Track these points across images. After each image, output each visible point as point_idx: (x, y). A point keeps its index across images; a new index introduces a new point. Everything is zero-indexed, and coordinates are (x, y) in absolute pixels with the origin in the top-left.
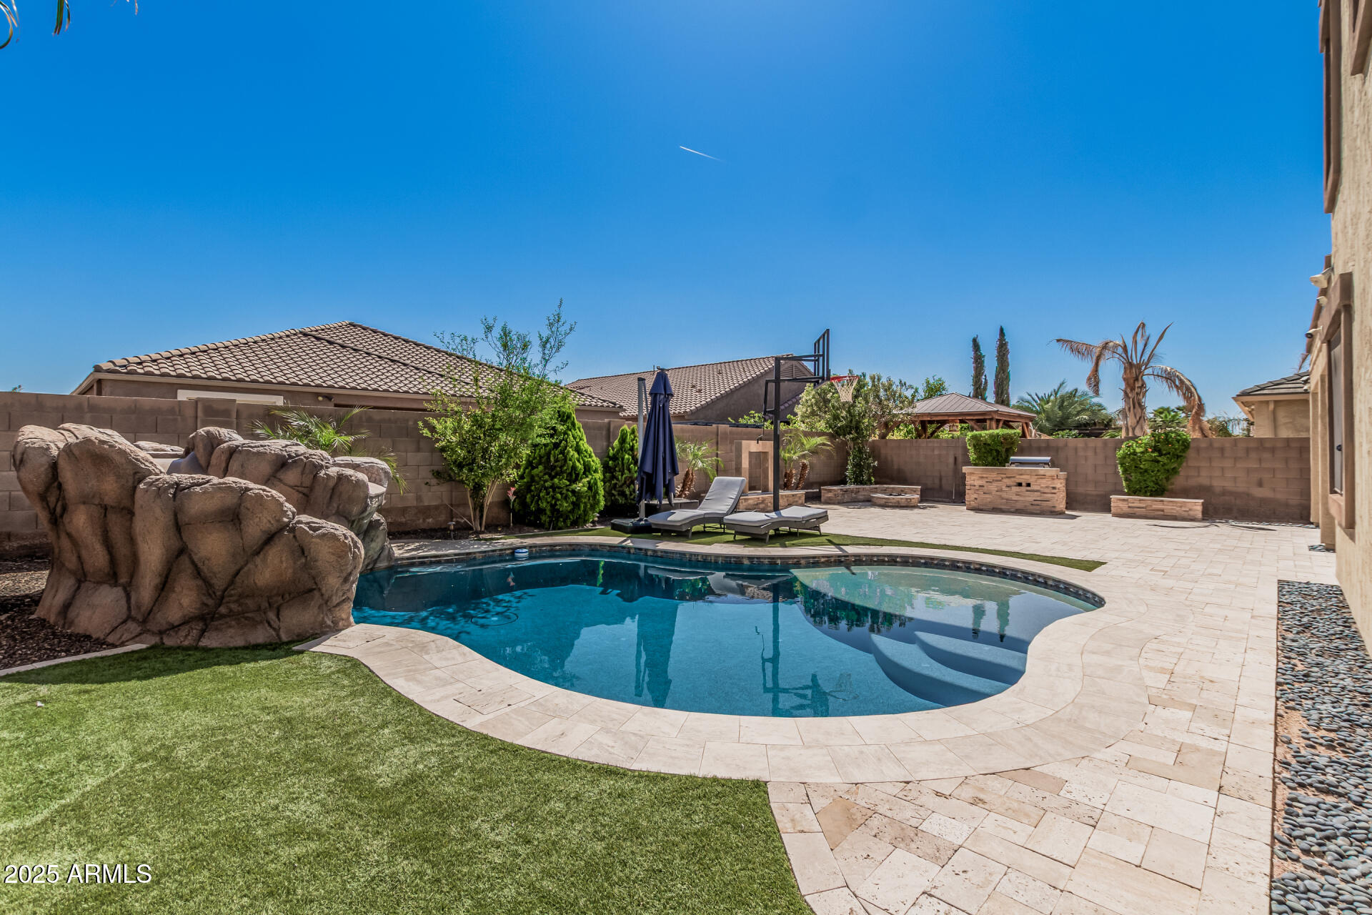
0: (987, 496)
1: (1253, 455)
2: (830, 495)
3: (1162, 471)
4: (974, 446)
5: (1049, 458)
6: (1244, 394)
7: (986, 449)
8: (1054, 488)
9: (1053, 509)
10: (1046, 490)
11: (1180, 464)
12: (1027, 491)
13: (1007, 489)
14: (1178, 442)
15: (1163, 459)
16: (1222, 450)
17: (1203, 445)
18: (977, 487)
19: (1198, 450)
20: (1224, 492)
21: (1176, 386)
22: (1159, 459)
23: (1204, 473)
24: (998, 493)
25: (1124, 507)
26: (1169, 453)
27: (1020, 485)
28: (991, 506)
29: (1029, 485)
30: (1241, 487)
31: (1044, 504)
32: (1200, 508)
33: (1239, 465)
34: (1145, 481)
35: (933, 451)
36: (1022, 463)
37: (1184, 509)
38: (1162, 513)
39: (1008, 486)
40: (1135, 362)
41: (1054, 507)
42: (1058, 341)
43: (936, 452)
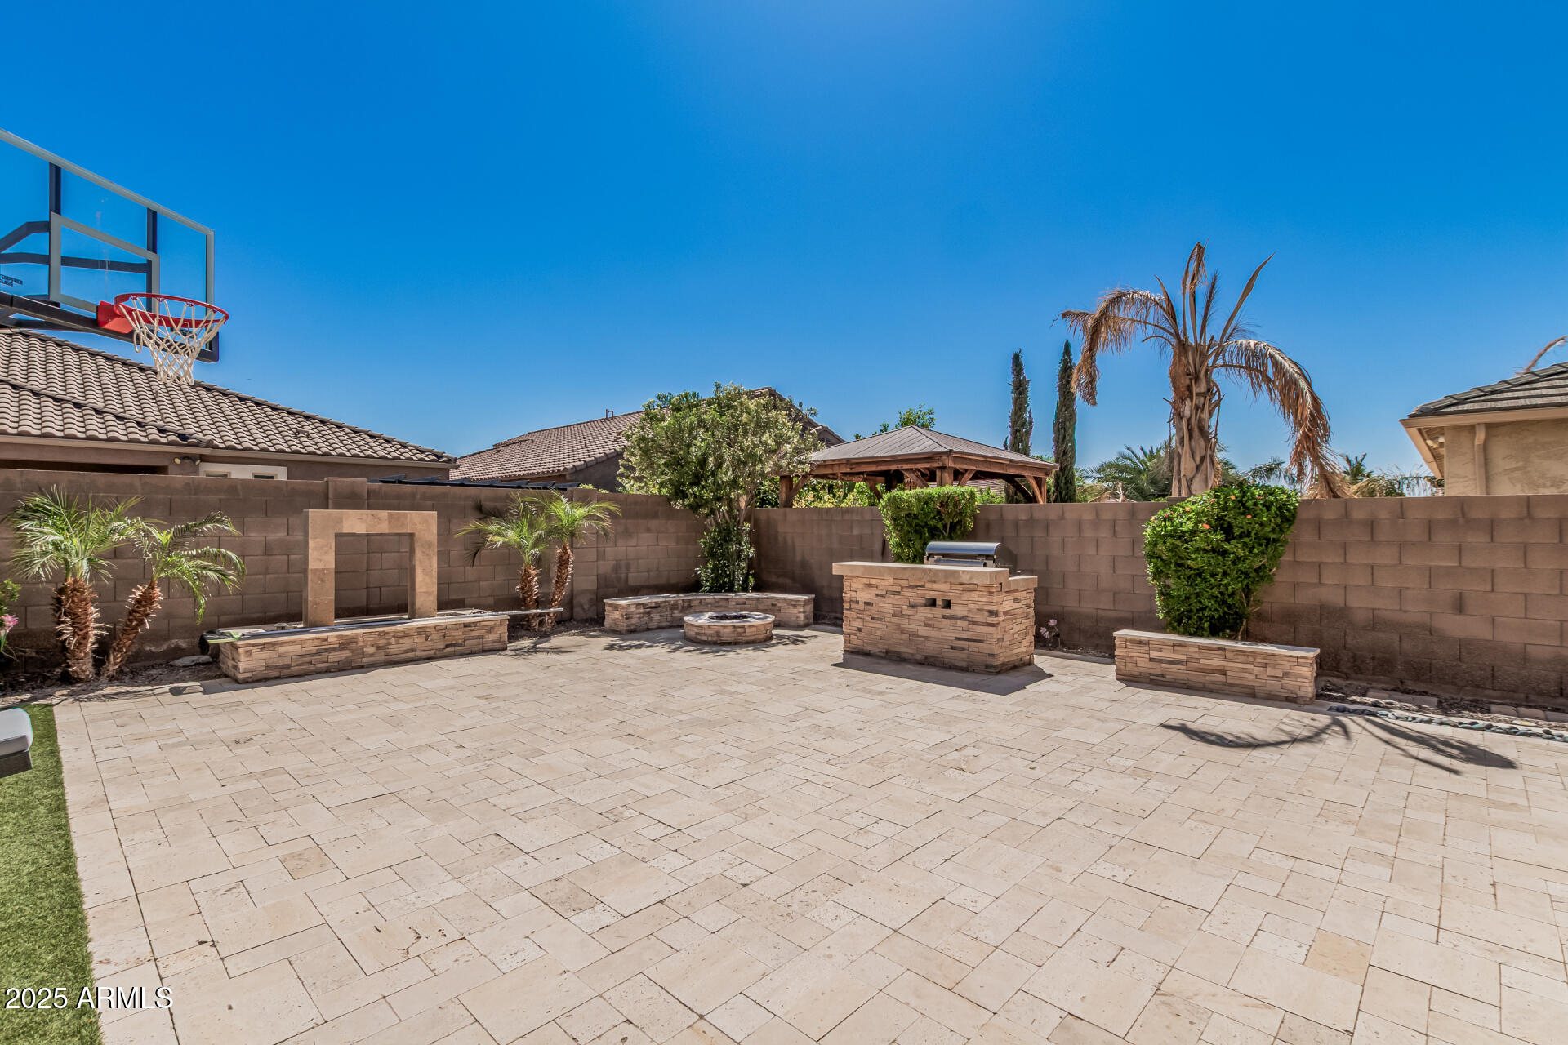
0: (877, 625)
1: (1443, 538)
2: (616, 615)
3: (1234, 574)
4: (894, 519)
5: (995, 545)
6: (1424, 413)
7: (910, 524)
8: (992, 613)
9: (990, 661)
10: (979, 618)
11: (1275, 558)
12: (944, 617)
13: (910, 612)
14: (1268, 509)
15: (1235, 548)
16: (1371, 525)
17: (1329, 515)
18: (861, 606)
19: (1318, 525)
20: (1375, 623)
21: (1268, 380)
22: (1226, 546)
23: (1330, 578)
24: (895, 620)
25: (1141, 661)
26: (1248, 534)
27: (932, 603)
28: (880, 648)
29: (947, 605)
30: (1414, 611)
31: (975, 647)
32: (1308, 672)
33: (1410, 561)
34: (1198, 595)
35: (851, 528)
36: (947, 556)
37: (1270, 671)
38: (1220, 678)
39: (912, 606)
40: (1192, 341)
41: (992, 655)
42: (1064, 315)
43: (856, 532)
